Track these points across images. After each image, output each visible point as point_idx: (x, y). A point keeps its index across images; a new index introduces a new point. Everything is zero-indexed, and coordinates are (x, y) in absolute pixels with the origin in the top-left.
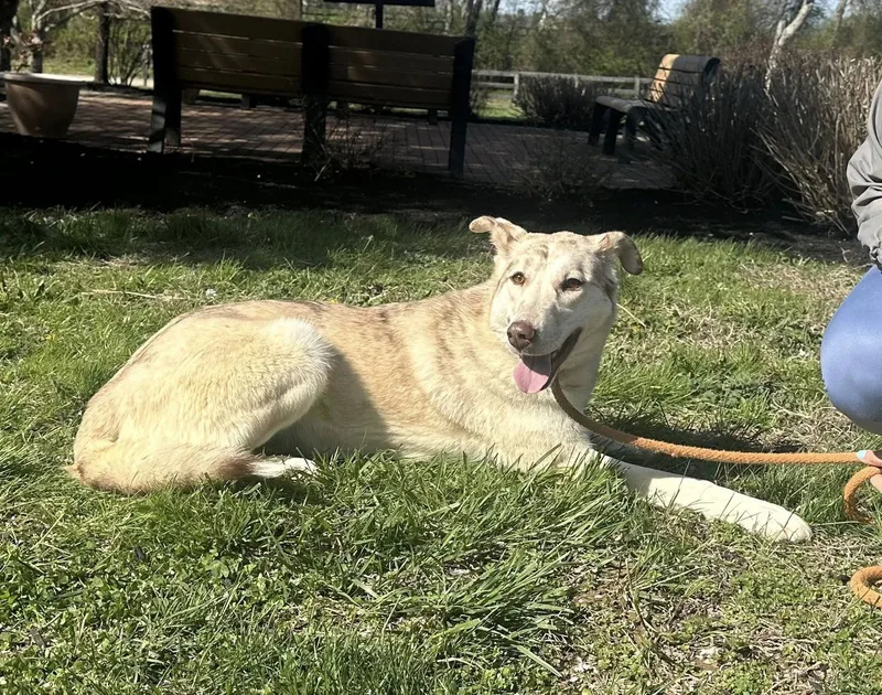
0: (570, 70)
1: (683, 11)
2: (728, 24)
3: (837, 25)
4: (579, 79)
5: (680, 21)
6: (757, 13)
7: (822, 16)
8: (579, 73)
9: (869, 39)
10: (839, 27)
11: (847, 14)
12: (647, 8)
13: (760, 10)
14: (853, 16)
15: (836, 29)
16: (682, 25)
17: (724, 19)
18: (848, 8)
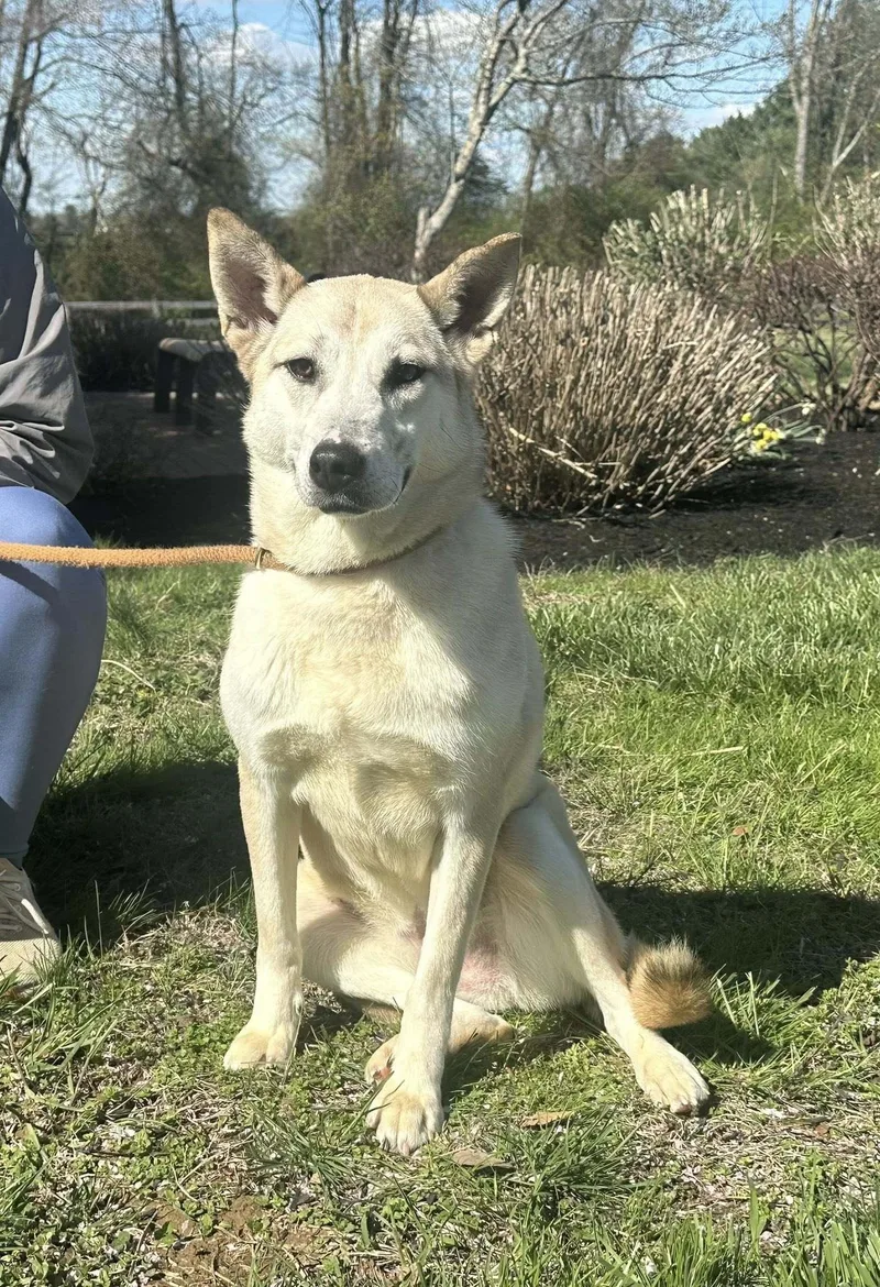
0: (146, 295)
1: (304, 196)
2: (373, 211)
3: (525, 204)
4: (161, 308)
5: (300, 212)
6: (411, 194)
7: (506, 193)
8: (160, 298)
9: (571, 219)
10: (528, 207)
11: (537, 187)
12: (251, 194)
13: (414, 189)
14: (546, 189)
15: (524, 209)
16: (304, 217)
17: (366, 204)
18: (538, 177)
